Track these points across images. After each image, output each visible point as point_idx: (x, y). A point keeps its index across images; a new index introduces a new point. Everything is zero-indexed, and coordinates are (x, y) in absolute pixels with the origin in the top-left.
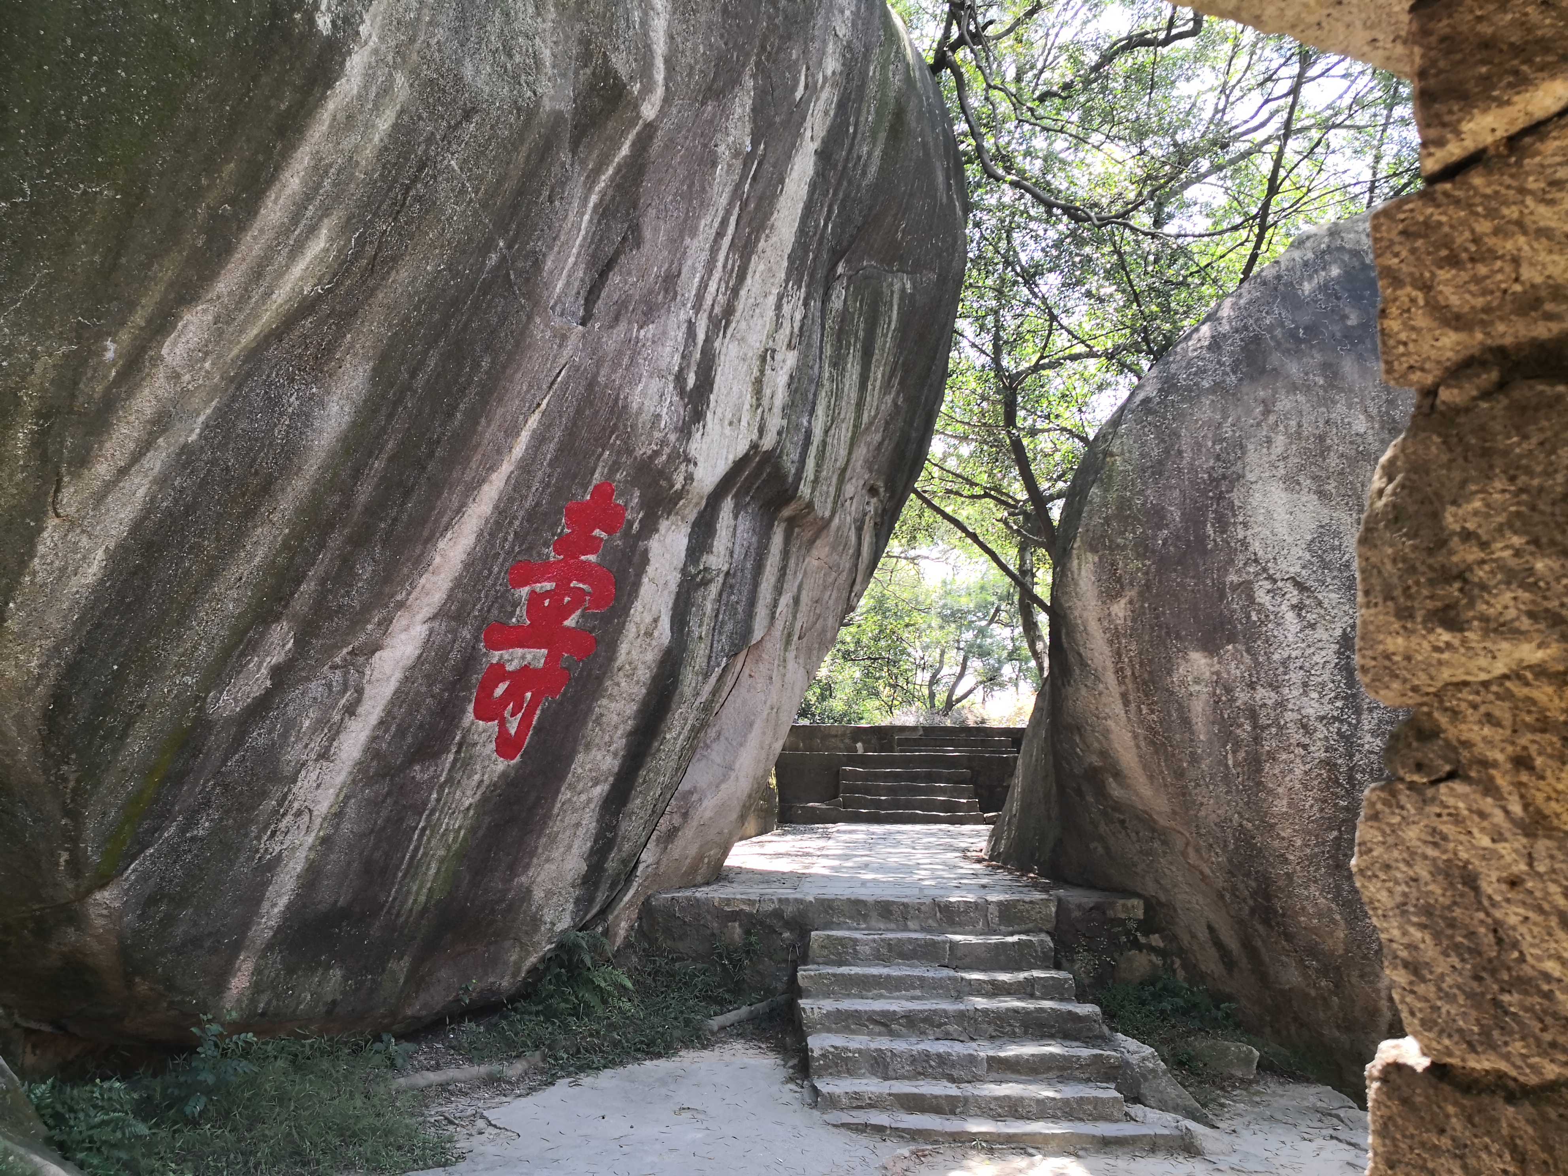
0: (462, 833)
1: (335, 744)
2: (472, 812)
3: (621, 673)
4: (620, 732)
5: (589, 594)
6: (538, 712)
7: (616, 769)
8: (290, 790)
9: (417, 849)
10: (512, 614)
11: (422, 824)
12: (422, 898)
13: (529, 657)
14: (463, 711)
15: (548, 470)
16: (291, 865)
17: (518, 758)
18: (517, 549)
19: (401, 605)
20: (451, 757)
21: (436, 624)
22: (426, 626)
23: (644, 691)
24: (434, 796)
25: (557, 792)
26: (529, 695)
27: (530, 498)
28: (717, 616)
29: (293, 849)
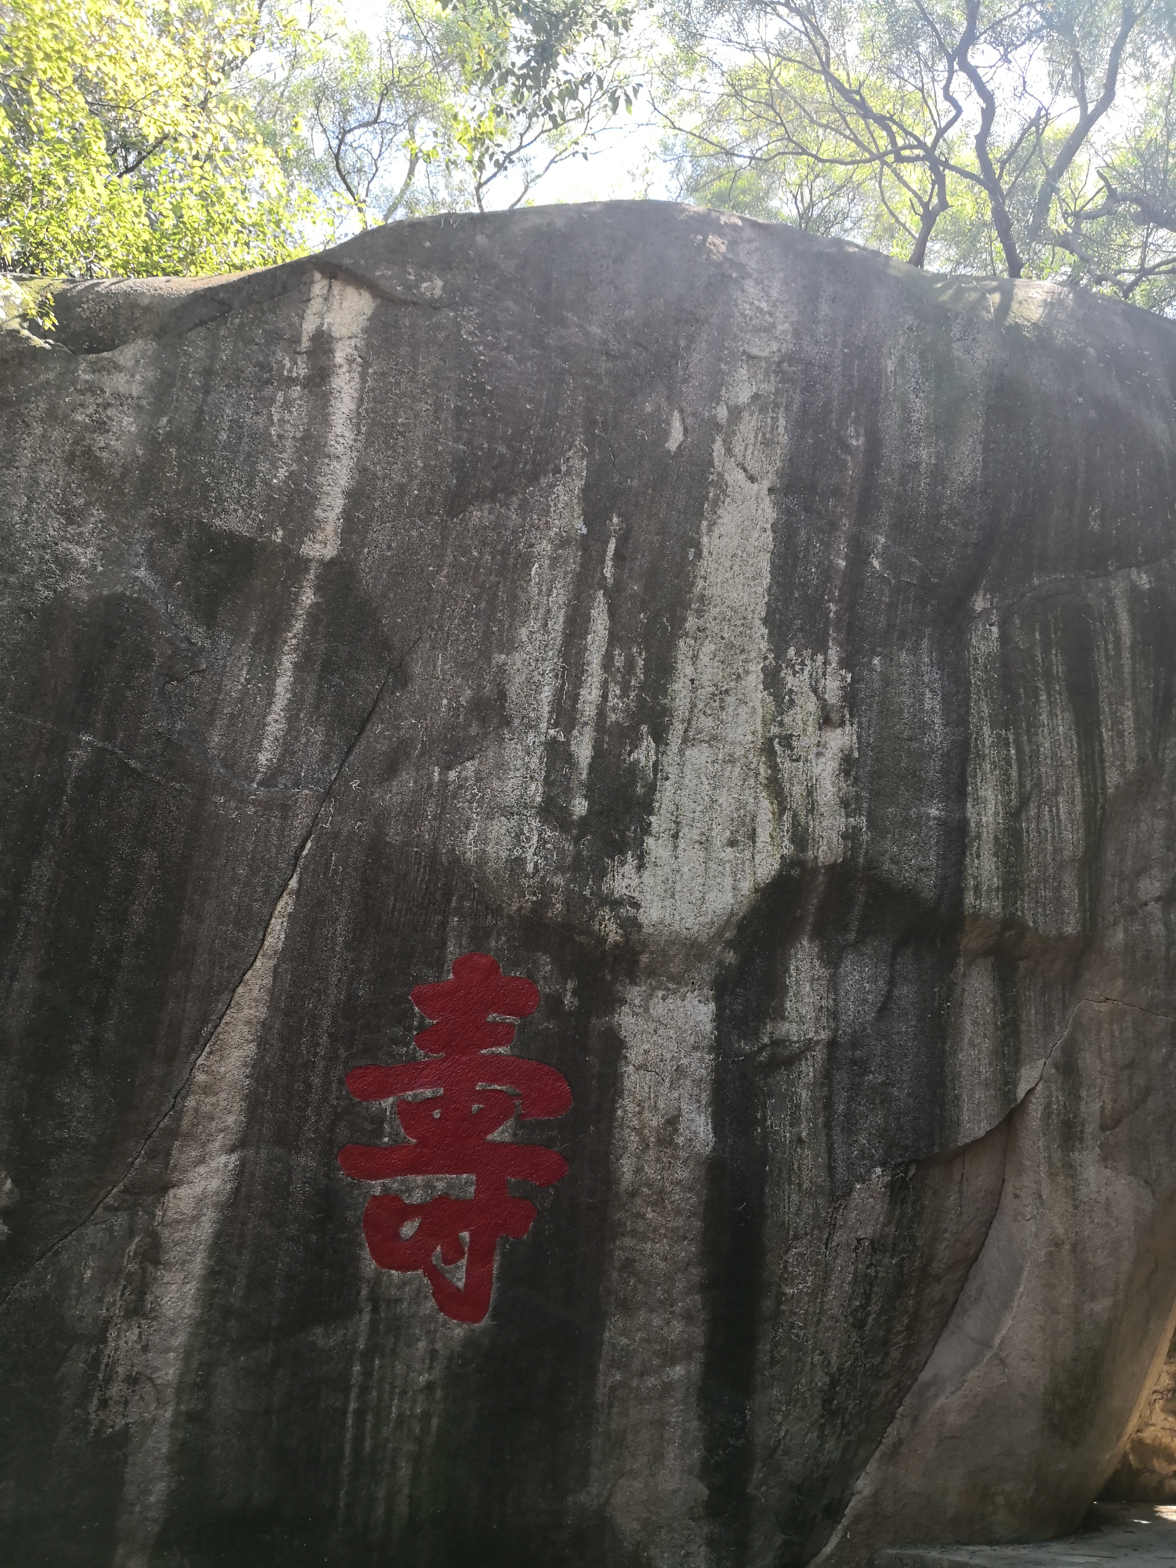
0: (435, 1422)
1: (149, 1298)
2: (439, 1394)
3: (638, 1201)
4: (680, 1286)
5: (518, 1096)
6: (497, 1258)
7: (701, 1340)
8: (99, 1353)
9: (358, 1440)
10: (380, 1134)
11: (352, 1406)
12: (403, 1509)
13: (441, 1185)
14: (357, 1258)
15: (349, 956)
16: (150, 1443)
17: (486, 1321)
18: (343, 1053)
19: (173, 1133)
20: (366, 1318)
21: (250, 1152)
22: (234, 1157)
23: (697, 1224)
24: (357, 1368)
25: (592, 1372)
26: (465, 1235)
27: (333, 991)
28: (828, 1105)
29: (146, 1426)
